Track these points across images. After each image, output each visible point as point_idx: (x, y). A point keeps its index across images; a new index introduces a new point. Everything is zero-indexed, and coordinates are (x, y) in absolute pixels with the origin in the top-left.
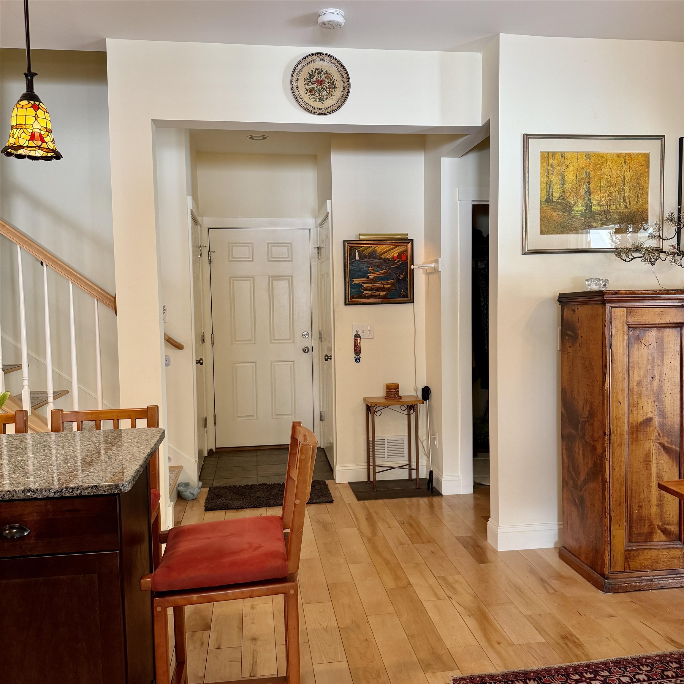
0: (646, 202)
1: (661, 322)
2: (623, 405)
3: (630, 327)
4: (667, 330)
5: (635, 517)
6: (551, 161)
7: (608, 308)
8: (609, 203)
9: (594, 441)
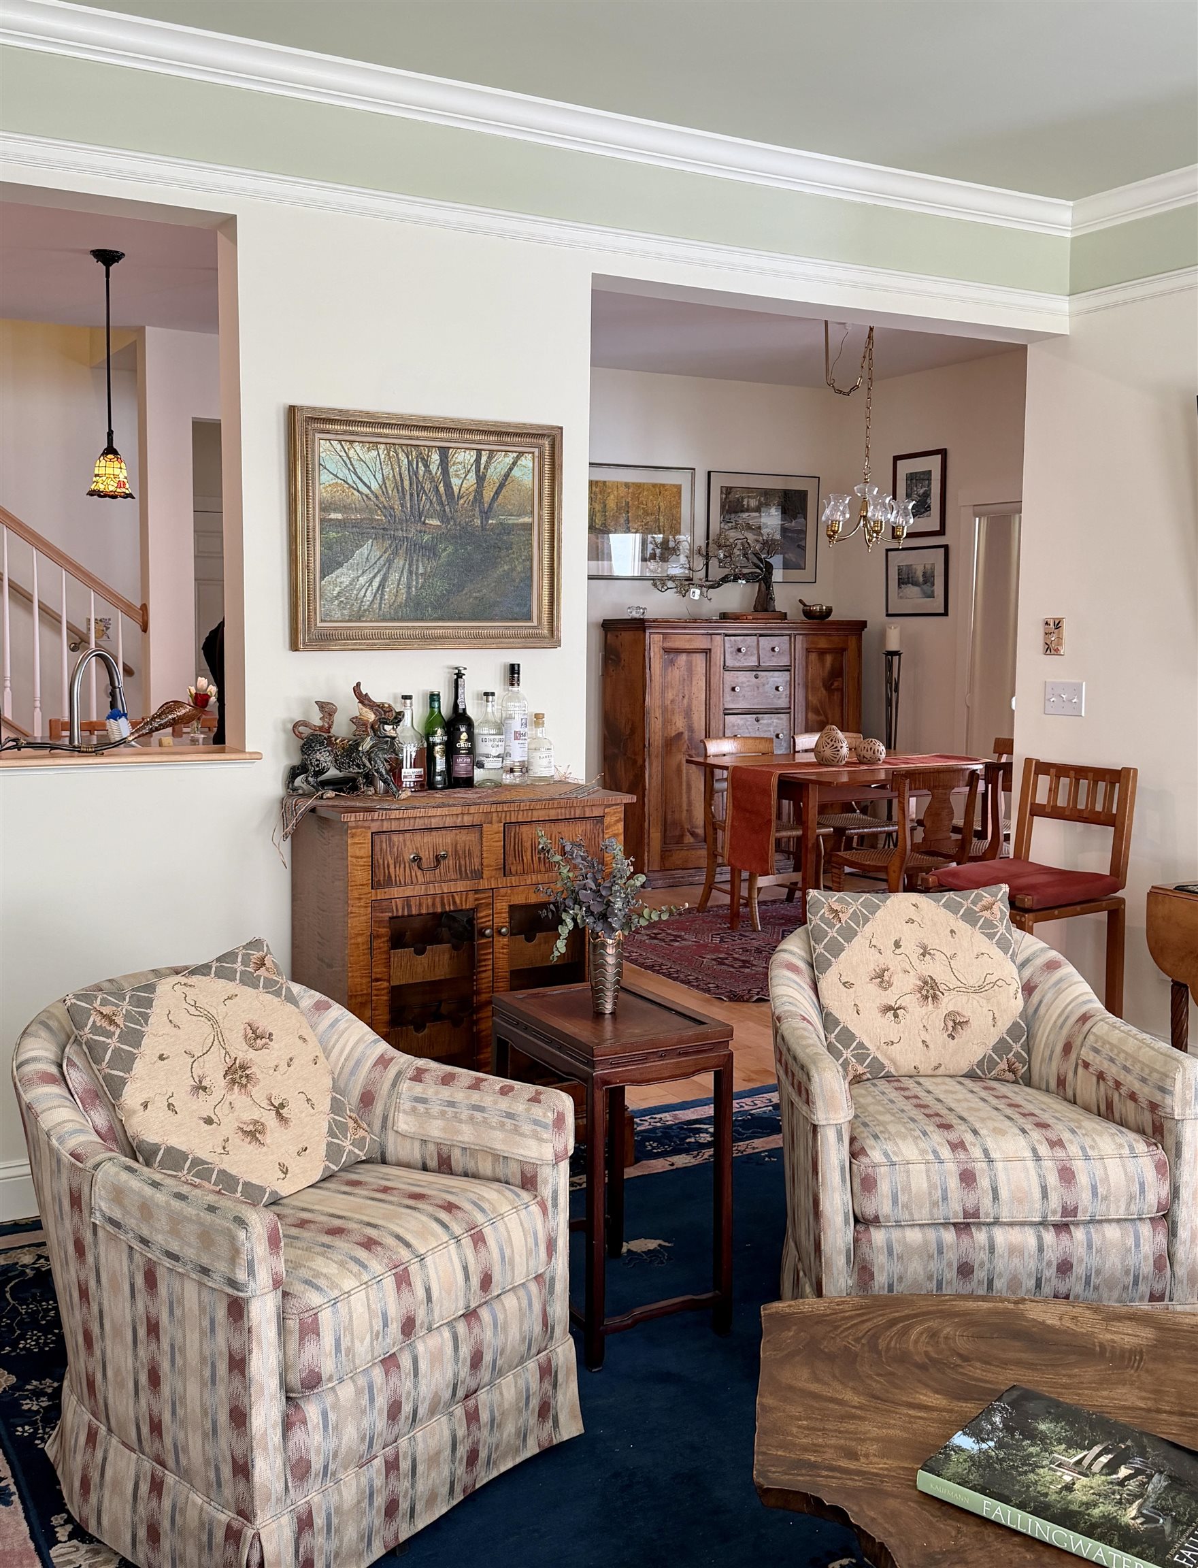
0: (679, 533)
1: (690, 648)
2: (660, 720)
3: (666, 652)
4: (695, 655)
5: (669, 822)
7: (647, 634)
9: (635, 754)
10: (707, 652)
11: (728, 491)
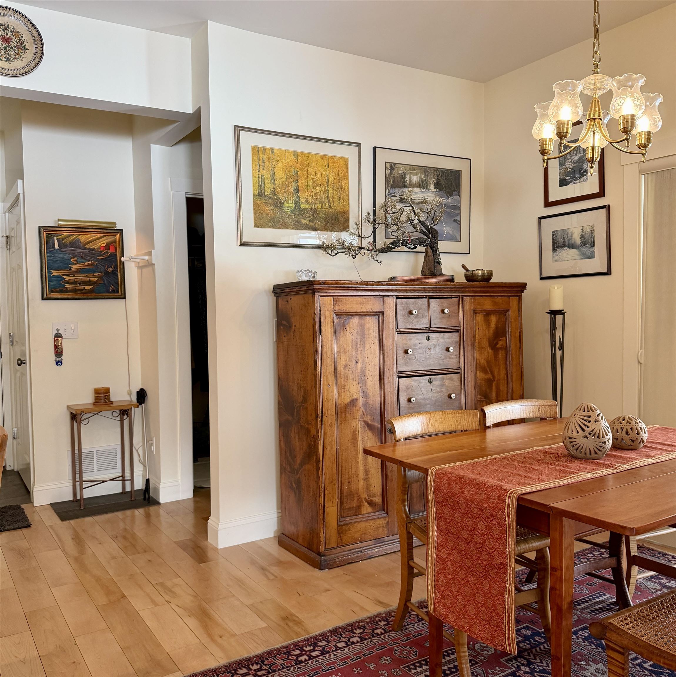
0: (347, 203)
1: (362, 310)
2: (333, 388)
3: (336, 315)
4: (367, 318)
5: (345, 493)
6: (261, 155)
7: (317, 297)
8: (316, 202)
9: (309, 424)
10: (379, 314)
11: (392, 166)
